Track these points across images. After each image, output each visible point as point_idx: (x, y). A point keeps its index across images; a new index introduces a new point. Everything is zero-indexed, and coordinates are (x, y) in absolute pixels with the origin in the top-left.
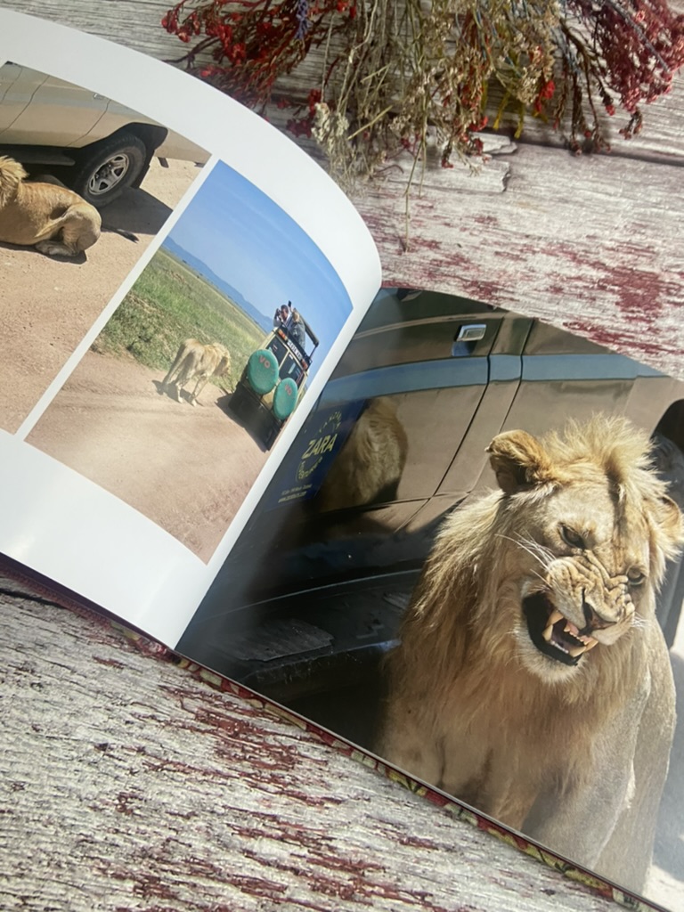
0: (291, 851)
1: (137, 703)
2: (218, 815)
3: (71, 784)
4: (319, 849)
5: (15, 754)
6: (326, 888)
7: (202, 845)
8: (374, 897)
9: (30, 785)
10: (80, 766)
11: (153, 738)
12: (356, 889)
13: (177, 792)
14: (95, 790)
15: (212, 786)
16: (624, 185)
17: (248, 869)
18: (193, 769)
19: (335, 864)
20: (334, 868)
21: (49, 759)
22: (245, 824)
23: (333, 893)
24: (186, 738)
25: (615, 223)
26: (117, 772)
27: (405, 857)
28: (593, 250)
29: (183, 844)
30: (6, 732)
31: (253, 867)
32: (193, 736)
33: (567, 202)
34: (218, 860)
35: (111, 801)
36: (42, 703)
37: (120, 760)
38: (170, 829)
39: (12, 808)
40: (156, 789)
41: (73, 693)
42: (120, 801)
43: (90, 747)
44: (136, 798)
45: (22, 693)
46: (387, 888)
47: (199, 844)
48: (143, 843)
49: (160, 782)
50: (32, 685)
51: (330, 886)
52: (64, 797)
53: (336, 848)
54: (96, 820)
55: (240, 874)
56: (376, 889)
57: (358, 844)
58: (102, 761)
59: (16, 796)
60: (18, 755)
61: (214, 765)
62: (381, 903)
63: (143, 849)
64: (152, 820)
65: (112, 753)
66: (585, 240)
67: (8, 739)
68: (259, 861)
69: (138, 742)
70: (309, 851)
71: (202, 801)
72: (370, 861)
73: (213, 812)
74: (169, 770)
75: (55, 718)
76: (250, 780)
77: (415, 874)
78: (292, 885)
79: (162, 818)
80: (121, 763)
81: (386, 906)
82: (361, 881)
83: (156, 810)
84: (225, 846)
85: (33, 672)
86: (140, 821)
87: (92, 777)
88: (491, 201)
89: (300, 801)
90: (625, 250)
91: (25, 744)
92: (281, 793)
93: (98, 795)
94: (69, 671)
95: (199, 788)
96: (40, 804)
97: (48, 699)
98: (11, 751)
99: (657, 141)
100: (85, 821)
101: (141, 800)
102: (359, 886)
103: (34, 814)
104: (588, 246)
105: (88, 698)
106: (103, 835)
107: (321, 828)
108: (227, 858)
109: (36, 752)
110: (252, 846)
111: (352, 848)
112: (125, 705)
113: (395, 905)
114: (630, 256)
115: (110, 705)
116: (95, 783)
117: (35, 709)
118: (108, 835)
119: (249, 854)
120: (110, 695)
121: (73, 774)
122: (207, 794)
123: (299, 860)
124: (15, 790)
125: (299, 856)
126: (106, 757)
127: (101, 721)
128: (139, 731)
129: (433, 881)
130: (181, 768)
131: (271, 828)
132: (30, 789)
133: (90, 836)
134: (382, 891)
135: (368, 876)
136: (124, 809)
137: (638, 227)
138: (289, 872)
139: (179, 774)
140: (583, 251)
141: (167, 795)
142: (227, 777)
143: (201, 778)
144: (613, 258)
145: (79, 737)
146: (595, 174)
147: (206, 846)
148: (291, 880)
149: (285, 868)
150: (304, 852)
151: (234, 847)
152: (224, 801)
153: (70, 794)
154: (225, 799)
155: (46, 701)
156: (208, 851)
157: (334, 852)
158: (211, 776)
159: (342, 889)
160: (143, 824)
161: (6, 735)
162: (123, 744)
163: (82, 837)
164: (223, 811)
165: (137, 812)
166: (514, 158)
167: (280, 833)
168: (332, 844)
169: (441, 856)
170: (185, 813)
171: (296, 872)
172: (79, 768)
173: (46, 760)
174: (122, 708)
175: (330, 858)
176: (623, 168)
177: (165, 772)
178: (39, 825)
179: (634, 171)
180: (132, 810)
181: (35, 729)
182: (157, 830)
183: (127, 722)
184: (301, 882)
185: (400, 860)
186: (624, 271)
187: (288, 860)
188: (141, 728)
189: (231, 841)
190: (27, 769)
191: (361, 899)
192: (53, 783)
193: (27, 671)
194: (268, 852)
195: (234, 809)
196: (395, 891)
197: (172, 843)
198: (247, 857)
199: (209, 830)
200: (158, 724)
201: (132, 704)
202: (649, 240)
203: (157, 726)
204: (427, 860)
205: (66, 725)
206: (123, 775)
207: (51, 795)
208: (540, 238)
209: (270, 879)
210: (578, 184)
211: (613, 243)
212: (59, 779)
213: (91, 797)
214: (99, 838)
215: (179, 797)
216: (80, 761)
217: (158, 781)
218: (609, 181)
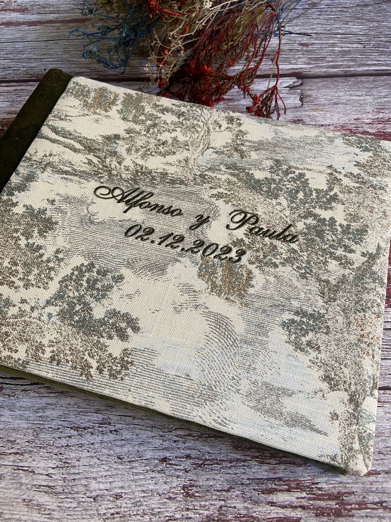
0: (296, 496)
1: (178, 428)
2: (246, 485)
3: (151, 487)
4: (312, 491)
5: (111, 476)
6: (325, 512)
7: (242, 505)
8: (353, 511)
9: (125, 493)
10: (154, 475)
11: (193, 447)
12: (342, 509)
13: (217, 476)
14: (167, 487)
15: (237, 469)
16: (365, 89)
17: (274, 513)
18: (223, 460)
19: (325, 498)
20: (324, 500)
21: (133, 475)
22: (264, 487)
23: (329, 515)
24: (213, 443)
25: (367, 110)
26: (177, 473)
27: (363, 483)
28: (360, 125)
29: (231, 507)
30: (102, 464)
31: (277, 511)
32: (217, 441)
33: (337, 104)
34: (255, 512)
35: (178, 491)
36: (120, 442)
37: (177, 465)
38: (220, 500)
39: (119, 510)
40: (204, 478)
41: (137, 431)
42: (184, 490)
43: (157, 461)
44: (193, 486)
45: (106, 438)
46: (359, 504)
47: (240, 505)
48: (206, 513)
49: (205, 473)
50: (111, 432)
51: (326, 511)
52: (149, 496)
53: (322, 488)
54: (172, 506)
55: (270, 517)
56: (353, 506)
57: (334, 482)
58: (166, 469)
59: (118, 502)
60: (113, 477)
61: (234, 455)
62: (359, 514)
63: (207, 516)
64: (207, 497)
65: (171, 462)
66: (354, 122)
67: (104, 469)
68: (279, 507)
69: (185, 452)
70: (306, 493)
71: (234, 479)
72: (344, 491)
73: (242, 484)
74: (208, 465)
75: (131, 449)
76: (259, 460)
77: (372, 492)
78: (303, 516)
79: (213, 495)
80: (178, 467)
81: (362, 515)
82: (344, 504)
83: (208, 491)
84: (256, 502)
85: (109, 424)
86: (200, 500)
87: (163, 479)
88: (297, 111)
89: (292, 465)
90: (377, 123)
91: (115, 469)
92: (279, 464)
93: (170, 490)
94: (131, 418)
95: (230, 471)
96: (135, 504)
97: (123, 438)
98: (108, 475)
99: (375, 65)
100: (166, 508)
101: (196, 487)
102: (342, 507)
103: (133, 511)
104: (356, 124)
105: (147, 432)
106: (180, 513)
107: (309, 478)
108: (260, 509)
109: (124, 473)
110: (273, 499)
111: (331, 486)
112: (171, 431)
113: (367, 512)
114: (380, 125)
115: (161, 433)
116: (165, 483)
117: (117, 446)
118: (183, 513)
119: (272, 504)
120: (160, 427)
121: (150, 481)
122: (236, 474)
123: (302, 500)
124: (117, 499)
125: (302, 498)
126: (168, 465)
127: (159, 444)
128: (184, 445)
129: (384, 493)
130: (215, 462)
131: (280, 485)
132: (127, 496)
133: (172, 516)
134: (357, 506)
135: (346, 500)
136: (188, 495)
137: (380, 110)
138: (299, 509)
139: (215, 465)
140: (355, 127)
141: (212, 480)
142: (245, 461)
143: (229, 465)
144: (371, 128)
145: (148, 457)
146: (348, 87)
147: (244, 505)
148: (302, 513)
149: (296, 507)
150: (304, 495)
151: (262, 502)
152: (247, 476)
153: (152, 493)
154: (247, 475)
155: (122, 440)
156: (246, 508)
157: (321, 491)
158: (235, 463)
159: (333, 511)
160: (203, 501)
161: (103, 466)
162: (176, 455)
163: (168, 518)
164: (248, 482)
165: (197, 494)
166: (302, 87)
167: (286, 487)
168: (319, 486)
169: (384, 478)
170: (226, 488)
171: (303, 507)
172: (153, 476)
173: (131, 475)
174: (169, 433)
175: (320, 495)
176: (362, 82)
177: (206, 466)
178: (139, 517)
179: (368, 82)
180: (193, 494)
181: (119, 458)
182: (212, 503)
183: (175, 441)
184: (308, 513)
185: (361, 485)
186: (379, 134)
187: (296, 502)
188: (184, 443)
189: (259, 499)
190: (121, 484)
191: (347, 514)
192: (139, 489)
193: (106, 424)
194: (283, 500)
195: (255, 479)
196: (365, 505)
197: (224, 508)
198: (271, 506)
199: (244, 495)
200: (194, 438)
201: (174, 430)
202: (388, 115)
203: (193, 440)
204: (377, 482)
205: (138, 451)
206: (181, 474)
207: (141, 497)
208: (329, 125)
209: (289, 516)
210: (341, 94)
211: (369, 120)
212: (143, 485)
213: (165, 492)
214: (178, 516)
215: (219, 480)
216: (153, 471)
217: (203, 473)
218: (356, 89)
